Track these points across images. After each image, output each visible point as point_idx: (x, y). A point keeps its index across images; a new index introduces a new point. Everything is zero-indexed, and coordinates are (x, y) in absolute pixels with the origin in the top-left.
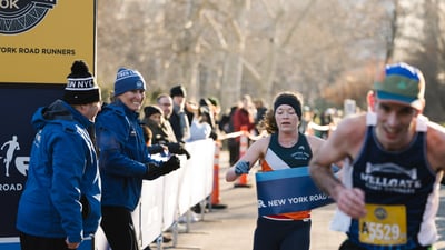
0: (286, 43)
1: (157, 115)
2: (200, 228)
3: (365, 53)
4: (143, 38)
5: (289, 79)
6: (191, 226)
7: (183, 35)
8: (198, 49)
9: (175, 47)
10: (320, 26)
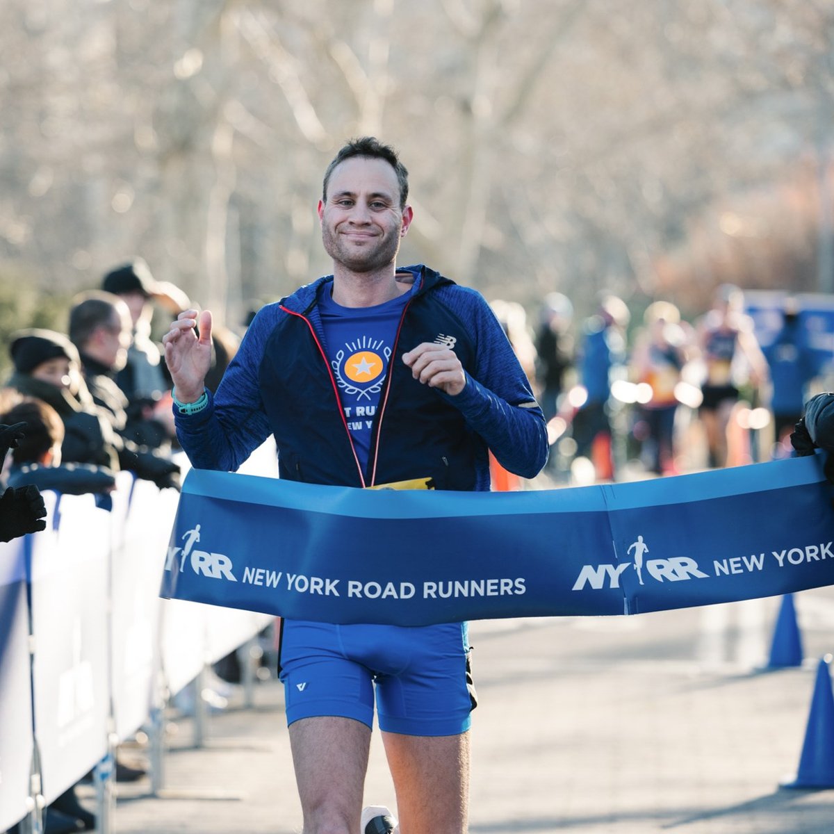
0: (513, 114)
1: (60, 364)
2: (242, 731)
3: (782, 137)
4: (42, 115)
5: (535, 234)
6: (211, 726)
7: (171, 100)
8: (221, 143)
9: (148, 139)
10: (626, 55)
